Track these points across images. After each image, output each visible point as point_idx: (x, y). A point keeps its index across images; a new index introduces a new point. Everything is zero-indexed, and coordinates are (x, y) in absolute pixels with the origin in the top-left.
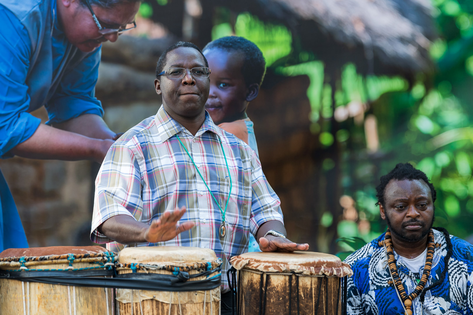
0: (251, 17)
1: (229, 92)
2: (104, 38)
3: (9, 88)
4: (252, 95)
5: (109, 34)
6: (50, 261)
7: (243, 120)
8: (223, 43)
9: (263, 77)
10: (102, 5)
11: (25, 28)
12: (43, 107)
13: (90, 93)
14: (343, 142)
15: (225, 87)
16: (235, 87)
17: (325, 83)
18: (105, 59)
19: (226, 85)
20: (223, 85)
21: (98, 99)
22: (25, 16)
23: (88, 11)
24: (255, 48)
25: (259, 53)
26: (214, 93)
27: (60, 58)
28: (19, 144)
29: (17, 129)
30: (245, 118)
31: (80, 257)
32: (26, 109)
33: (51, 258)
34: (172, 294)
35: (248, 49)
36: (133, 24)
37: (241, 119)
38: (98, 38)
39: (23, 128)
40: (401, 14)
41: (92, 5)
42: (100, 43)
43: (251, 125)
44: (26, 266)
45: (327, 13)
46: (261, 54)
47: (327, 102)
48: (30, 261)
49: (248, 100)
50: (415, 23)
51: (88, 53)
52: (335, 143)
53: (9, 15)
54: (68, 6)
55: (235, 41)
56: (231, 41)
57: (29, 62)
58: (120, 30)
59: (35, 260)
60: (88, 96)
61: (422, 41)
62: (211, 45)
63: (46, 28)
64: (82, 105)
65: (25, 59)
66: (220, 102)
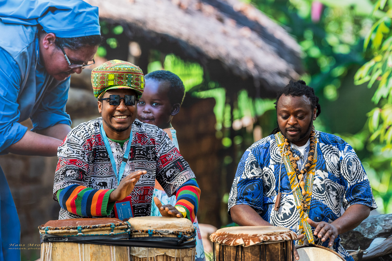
0: (175, 57)
1: (159, 109)
2: (72, 71)
3: (6, 105)
4: (175, 111)
5: (76, 68)
6: (100, 229)
7: (169, 129)
8: (156, 75)
9: (183, 99)
10: (71, 48)
11: (17, 63)
12: (29, 119)
13: (62, 109)
14: (238, 145)
15: (156, 106)
16: (163, 106)
17: (226, 103)
18: (73, 86)
19: (157, 104)
20: (155, 104)
21: (68, 114)
22: (17, 55)
23: (61, 52)
24: (178, 78)
25: (180, 82)
26: (149, 110)
27: (41, 85)
28: (12, 144)
29: (11, 134)
30: (171, 127)
31: (118, 225)
32: (17, 120)
33: (100, 226)
34: (177, 250)
35: (173, 80)
36: (92, 61)
37: (168, 128)
38: (68, 71)
39: (15, 133)
40: (279, 56)
41: (64, 48)
42: (69, 74)
43: (175, 132)
44: (82, 233)
45: (228, 55)
46: (182, 83)
47: (228, 116)
48: (85, 229)
49: (172, 114)
50: (289, 62)
51: (61, 81)
52: (233, 144)
53: (6, 54)
54: (47, 49)
55: (164, 74)
56: (161, 74)
57: (19, 87)
58: (84, 66)
59: (89, 228)
60: (61, 111)
61: (294, 74)
62: (147, 76)
63: (32, 64)
64: (57, 117)
65: (17, 85)
66: (153, 116)
